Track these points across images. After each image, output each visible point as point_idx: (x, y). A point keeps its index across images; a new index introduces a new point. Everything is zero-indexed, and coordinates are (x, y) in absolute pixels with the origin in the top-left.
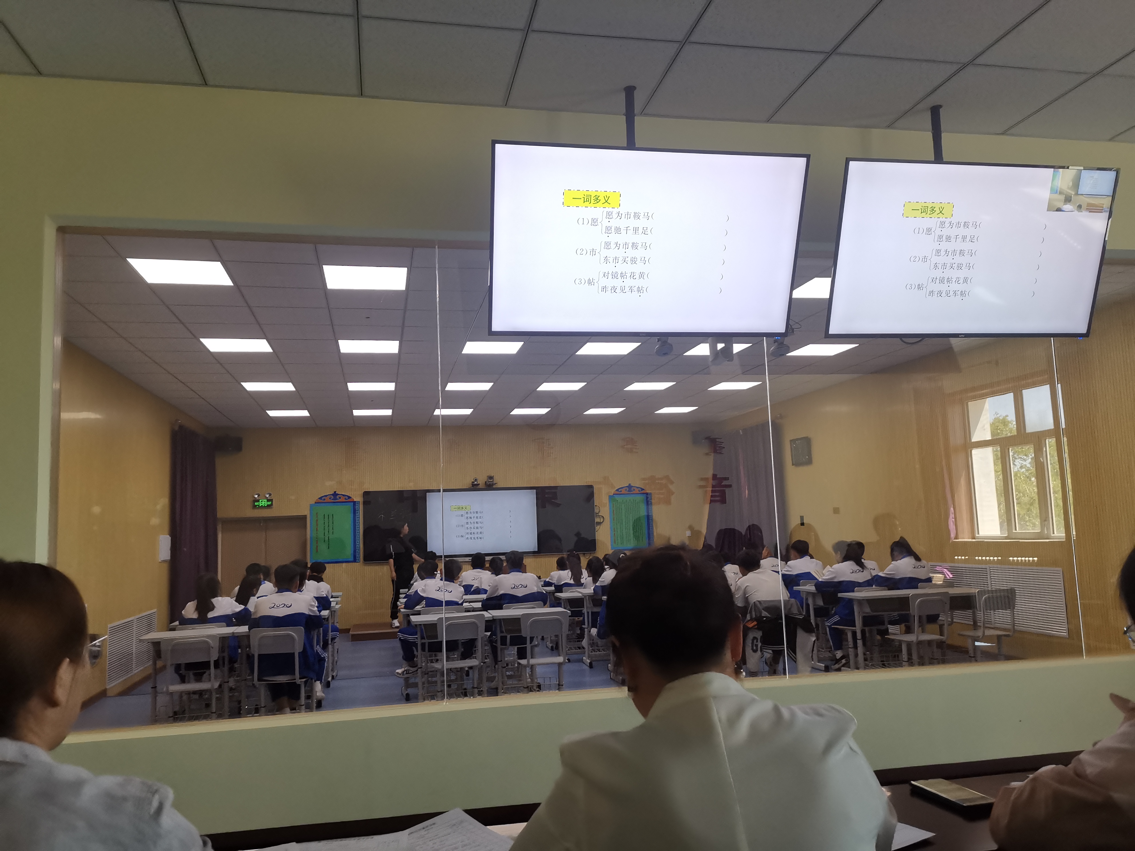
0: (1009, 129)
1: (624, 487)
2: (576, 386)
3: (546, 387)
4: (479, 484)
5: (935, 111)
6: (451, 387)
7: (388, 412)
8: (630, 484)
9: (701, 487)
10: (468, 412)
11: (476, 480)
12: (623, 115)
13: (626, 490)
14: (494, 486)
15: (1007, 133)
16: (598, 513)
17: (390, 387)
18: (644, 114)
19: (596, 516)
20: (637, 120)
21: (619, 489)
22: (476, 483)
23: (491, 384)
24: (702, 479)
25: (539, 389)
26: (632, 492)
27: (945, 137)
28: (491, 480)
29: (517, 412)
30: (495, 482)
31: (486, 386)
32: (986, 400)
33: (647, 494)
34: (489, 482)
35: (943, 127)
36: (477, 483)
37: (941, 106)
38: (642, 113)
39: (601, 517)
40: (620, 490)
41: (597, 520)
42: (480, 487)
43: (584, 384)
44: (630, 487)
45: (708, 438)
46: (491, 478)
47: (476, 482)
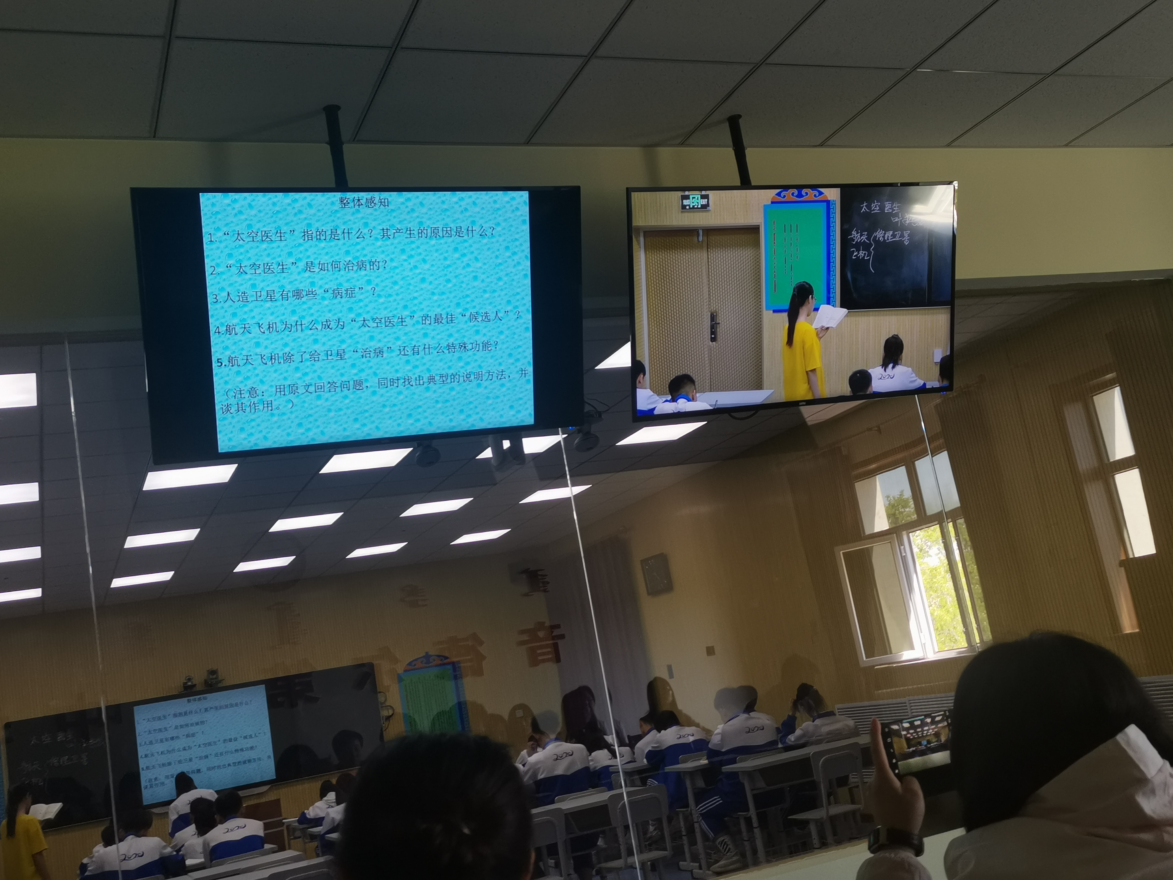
0: (829, 138)
1: (419, 658)
2: (328, 519)
3: (282, 525)
4: (194, 686)
5: (734, 122)
6: (134, 542)
7: (35, 593)
8: (427, 653)
9: (522, 643)
10: (166, 576)
11: (189, 680)
12: (326, 143)
13: (422, 662)
14: (220, 685)
15: (825, 144)
16: (384, 703)
17: (33, 553)
18: (357, 141)
19: (382, 707)
20: (347, 148)
21: (412, 661)
22: (189, 684)
23: (197, 531)
24: (523, 632)
25: (271, 530)
26: (430, 665)
27: (751, 154)
28: (215, 676)
29: (243, 567)
30: (220, 678)
31: (189, 535)
32: (876, 478)
33: (453, 664)
34: (212, 679)
35: (746, 141)
36: (192, 683)
37: (740, 116)
38: (355, 139)
39: (389, 707)
40: (413, 664)
41: (385, 713)
42: (198, 690)
43: (338, 515)
44: (427, 656)
45: (526, 571)
46: (213, 672)
47: (189, 682)
